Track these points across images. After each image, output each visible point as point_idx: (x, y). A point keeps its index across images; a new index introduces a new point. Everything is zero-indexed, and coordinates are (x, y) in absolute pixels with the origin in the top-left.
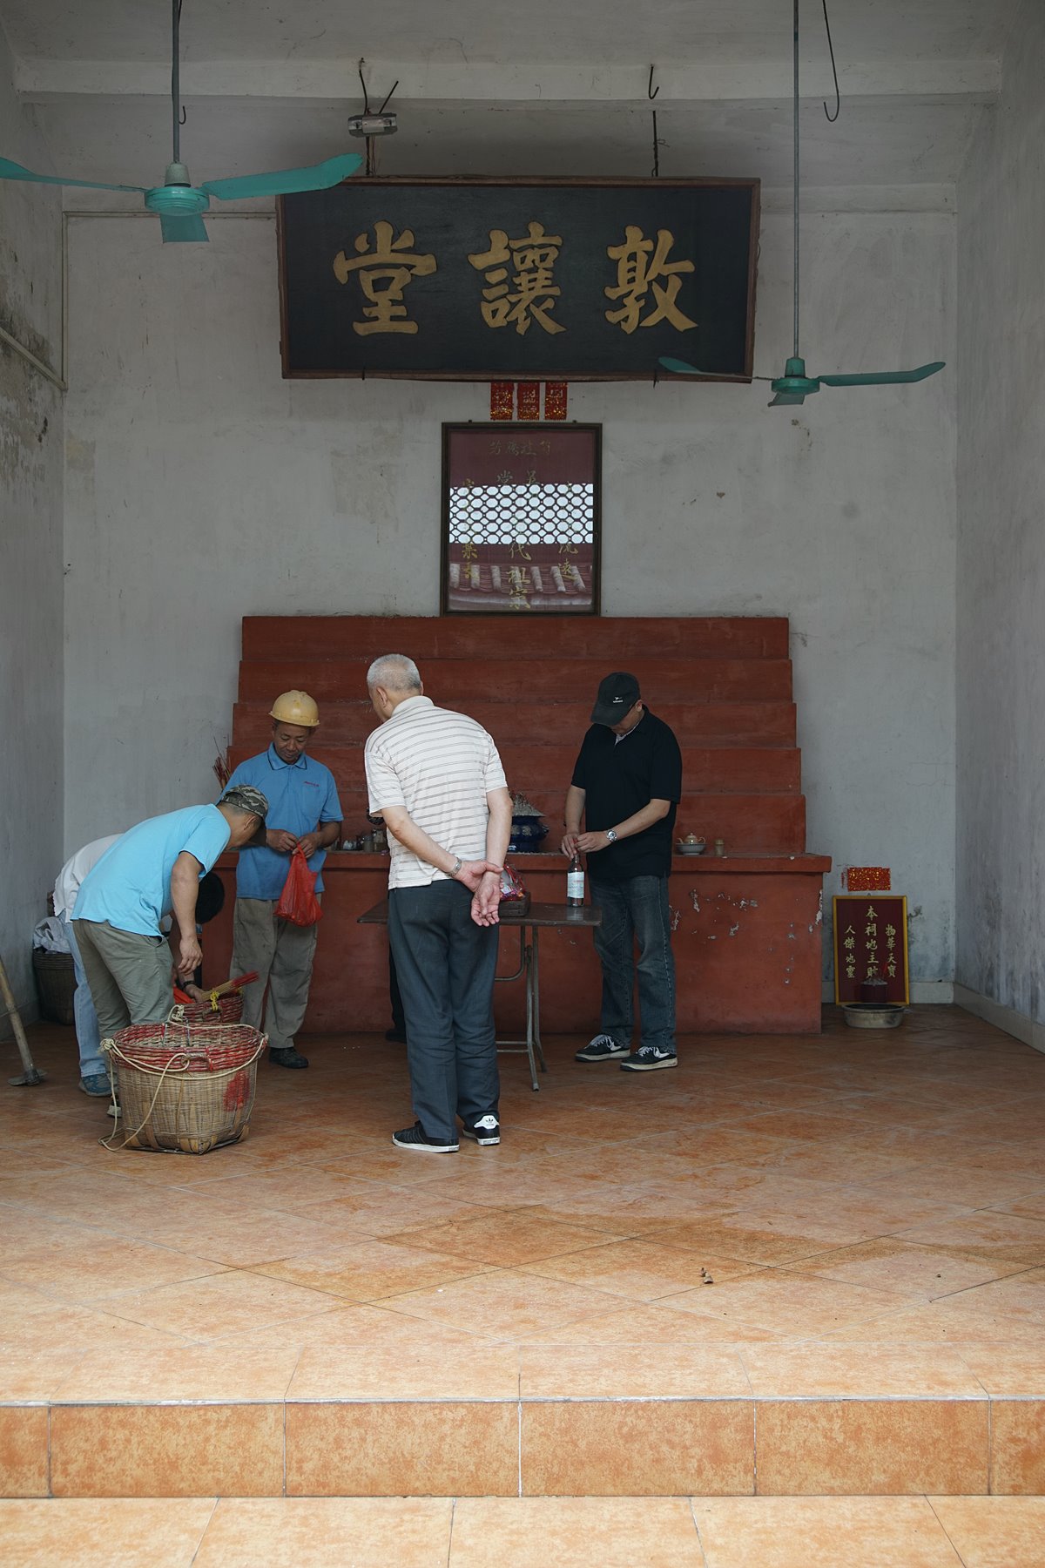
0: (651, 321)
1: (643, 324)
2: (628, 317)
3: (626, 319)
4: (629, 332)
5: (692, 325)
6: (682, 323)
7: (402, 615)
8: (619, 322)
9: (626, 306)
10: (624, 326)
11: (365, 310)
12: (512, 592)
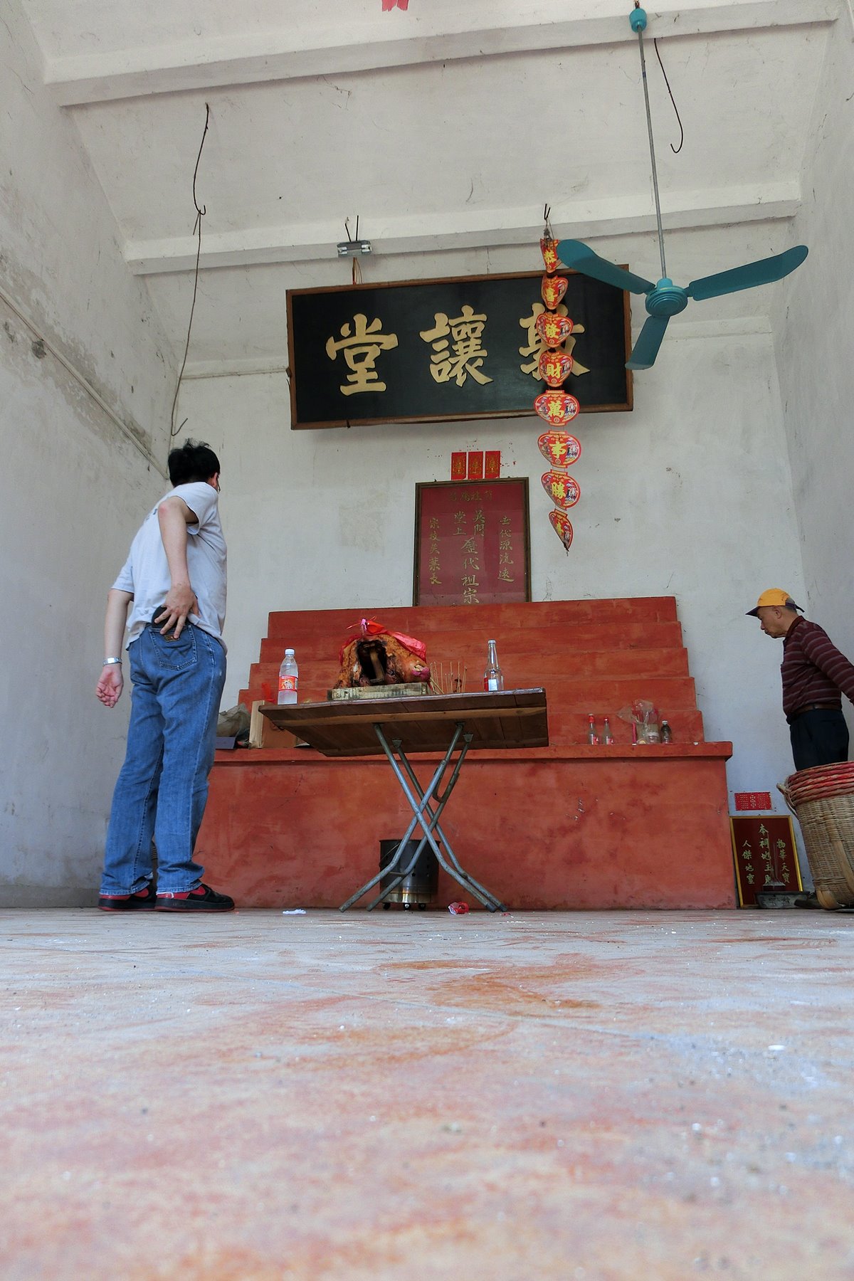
3: (536, 369)
4: (538, 379)
5: (584, 370)
6: (578, 370)
8: (531, 372)
9: (535, 360)
10: (534, 375)
11: (348, 377)
12: (465, 592)
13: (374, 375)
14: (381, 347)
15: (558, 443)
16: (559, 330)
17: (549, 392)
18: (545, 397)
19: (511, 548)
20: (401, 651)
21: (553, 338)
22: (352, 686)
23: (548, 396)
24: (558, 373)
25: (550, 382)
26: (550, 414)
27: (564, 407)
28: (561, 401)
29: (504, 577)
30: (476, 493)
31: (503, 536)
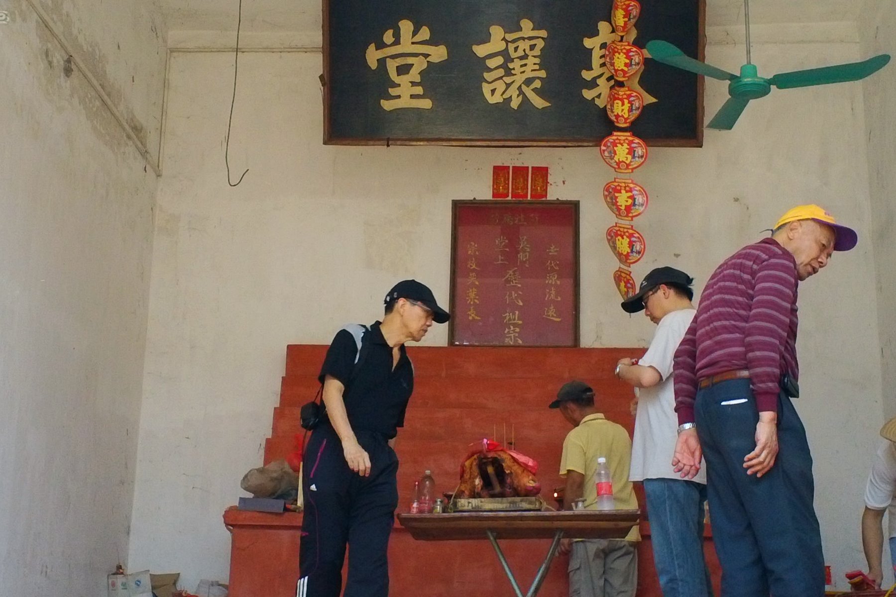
2: (600, 94)
4: (601, 107)
5: (654, 100)
8: (593, 99)
9: (598, 85)
10: (597, 101)
11: (390, 90)
12: (507, 330)
13: (419, 90)
14: (428, 59)
15: (623, 192)
16: (628, 61)
17: (615, 133)
18: (611, 139)
19: (558, 282)
20: (516, 467)
21: (622, 70)
22: (474, 497)
23: (614, 138)
24: (626, 111)
25: (618, 122)
26: (616, 159)
27: (631, 151)
28: (628, 144)
29: (549, 316)
30: (520, 216)
31: (549, 269)
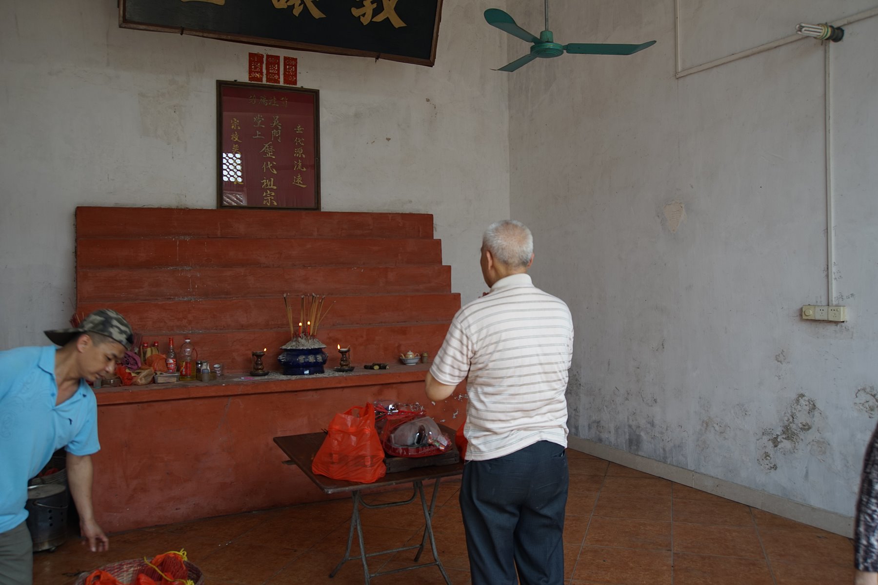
0: (379, 18)
1: (373, 20)
2: (365, 13)
3: (364, 15)
4: (365, 24)
5: (403, 24)
6: (398, 23)
7: (191, 207)
8: (359, 16)
9: (364, 6)
10: (362, 19)
12: (265, 194)
19: (304, 156)
29: (297, 183)
30: (273, 98)
31: (296, 144)
